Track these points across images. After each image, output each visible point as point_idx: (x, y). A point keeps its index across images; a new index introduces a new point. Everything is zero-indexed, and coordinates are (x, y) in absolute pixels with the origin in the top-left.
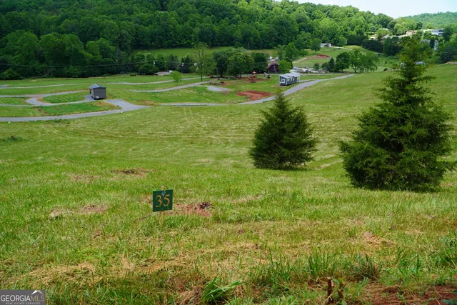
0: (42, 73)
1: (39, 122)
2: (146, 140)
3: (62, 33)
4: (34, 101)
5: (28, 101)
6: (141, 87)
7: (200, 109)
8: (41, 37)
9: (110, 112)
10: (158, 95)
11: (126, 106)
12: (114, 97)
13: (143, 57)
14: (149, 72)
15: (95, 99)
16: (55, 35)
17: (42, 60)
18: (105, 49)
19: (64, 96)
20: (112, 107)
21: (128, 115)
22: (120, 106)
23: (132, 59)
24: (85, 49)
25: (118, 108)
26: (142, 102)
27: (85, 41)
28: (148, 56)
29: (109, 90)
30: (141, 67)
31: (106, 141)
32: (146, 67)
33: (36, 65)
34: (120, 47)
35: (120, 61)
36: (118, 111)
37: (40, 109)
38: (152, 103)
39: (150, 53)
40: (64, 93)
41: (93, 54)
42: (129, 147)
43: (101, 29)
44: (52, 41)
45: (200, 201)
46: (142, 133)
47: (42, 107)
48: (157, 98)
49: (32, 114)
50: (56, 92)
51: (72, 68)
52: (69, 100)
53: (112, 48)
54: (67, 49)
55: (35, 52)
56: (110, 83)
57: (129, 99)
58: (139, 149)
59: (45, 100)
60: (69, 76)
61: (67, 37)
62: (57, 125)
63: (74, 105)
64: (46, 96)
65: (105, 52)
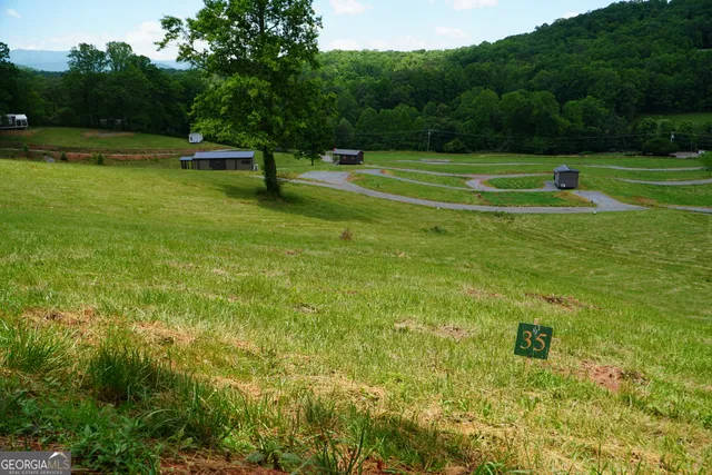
0: (495, 146)
1: (474, 212)
2: (624, 262)
3: (533, 91)
4: (475, 184)
5: (467, 183)
6: (640, 175)
8: (503, 96)
9: (578, 209)
10: (668, 191)
11: (605, 203)
12: (588, 187)
13: (654, 126)
14: (660, 150)
15: (560, 188)
16: (522, 93)
17: (498, 128)
18: (592, 112)
19: (516, 179)
20: (583, 203)
21: (605, 218)
22: (595, 201)
23: (634, 129)
24: (561, 112)
25: (592, 204)
26: (636, 199)
27: (562, 101)
28: (663, 125)
29: (584, 177)
30: (648, 142)
31: (559, 252)
32: (656, 142)
33: (490, 134)
34: (617, 108)
35: (612, 133)
36: (590, 210)
37: (481, 194)
38: (654, 202)
39: (666, 120)
40: (517, 176)
41: (572, 120)
42: (592, 268)
43: (592, 82)
44: (517, 102)
46: (621, 248)
47: (483, 192)
48: (662, 195)
49: (468, 201)
50: (507, 173)
51: (537, 141)
52: (522, 187)
53: (604, 111)
54: (535, 112)
55: (491, 117)
56: (588, 166)
57: (614, 192)
58: (607, 274)
59: (490, 183)
60: (530, 151)
61: (538, 95)
62: (496, 220)
63: (526, 194)
64: (493, 177)
65: (590, 117)
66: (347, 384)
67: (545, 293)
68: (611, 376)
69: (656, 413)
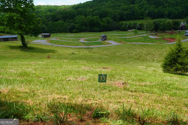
0: (86, 30)
1: (82, 48)
2: (119, 57)
3: (94, 15)
4: (82, 40)
5: (80, 40)
6: (121, 36)
7: (143, 46)
8: (86, 17)
9: (107, 45)
10: (127, 39)
11: (114, 43)
12: (109, 40)
13: (123, 24)
14: (124, 30)
15: (103, 40)
16: (91, 16)
17: (86, 26)
18: (108, 21)
19: (92, 39)
20: (108, 44)
21: (114, 47)
22: (111, 43)
23: (118, 25)
24: (101, 21)
25: (111, 44)
26: (120, 42)
27: (101, 18)
28: (125, 23)
29: (108, 37)
30: (122, 28)
31: (104, 56)
32: (124, 28)
33: (84, 27)
34: (114, 20)
35: (114, 26)
36: (110, 45)
37: (83, 43)
38: (124, 42)
39: (126, 22)
40: (92, 38)
41: (104, 23)
42: (112, 59)
43: (108, 13)
44: (90, 18)
45: (123, 82)
46: (118, 54)
47: (84, 43)
48: (126, 40)
49: (80, 45)
50: (89, 37)
51: (96, 29)
52: (94, 40)
53: (111, 20)
54: (95, 21)
55: (84, 23)
56: (109, 34)
57: (115, 40)
58: (116, 60)
59: (85, 40)
60: (95, 31)
61: (95, 17)
62: (88, 49)
63: (95, 42)
64: (86, 39)
65: (108, 22)
66: (57, 96)
67: (102, 67)
68: (120, 84)
69: (132, 91)
